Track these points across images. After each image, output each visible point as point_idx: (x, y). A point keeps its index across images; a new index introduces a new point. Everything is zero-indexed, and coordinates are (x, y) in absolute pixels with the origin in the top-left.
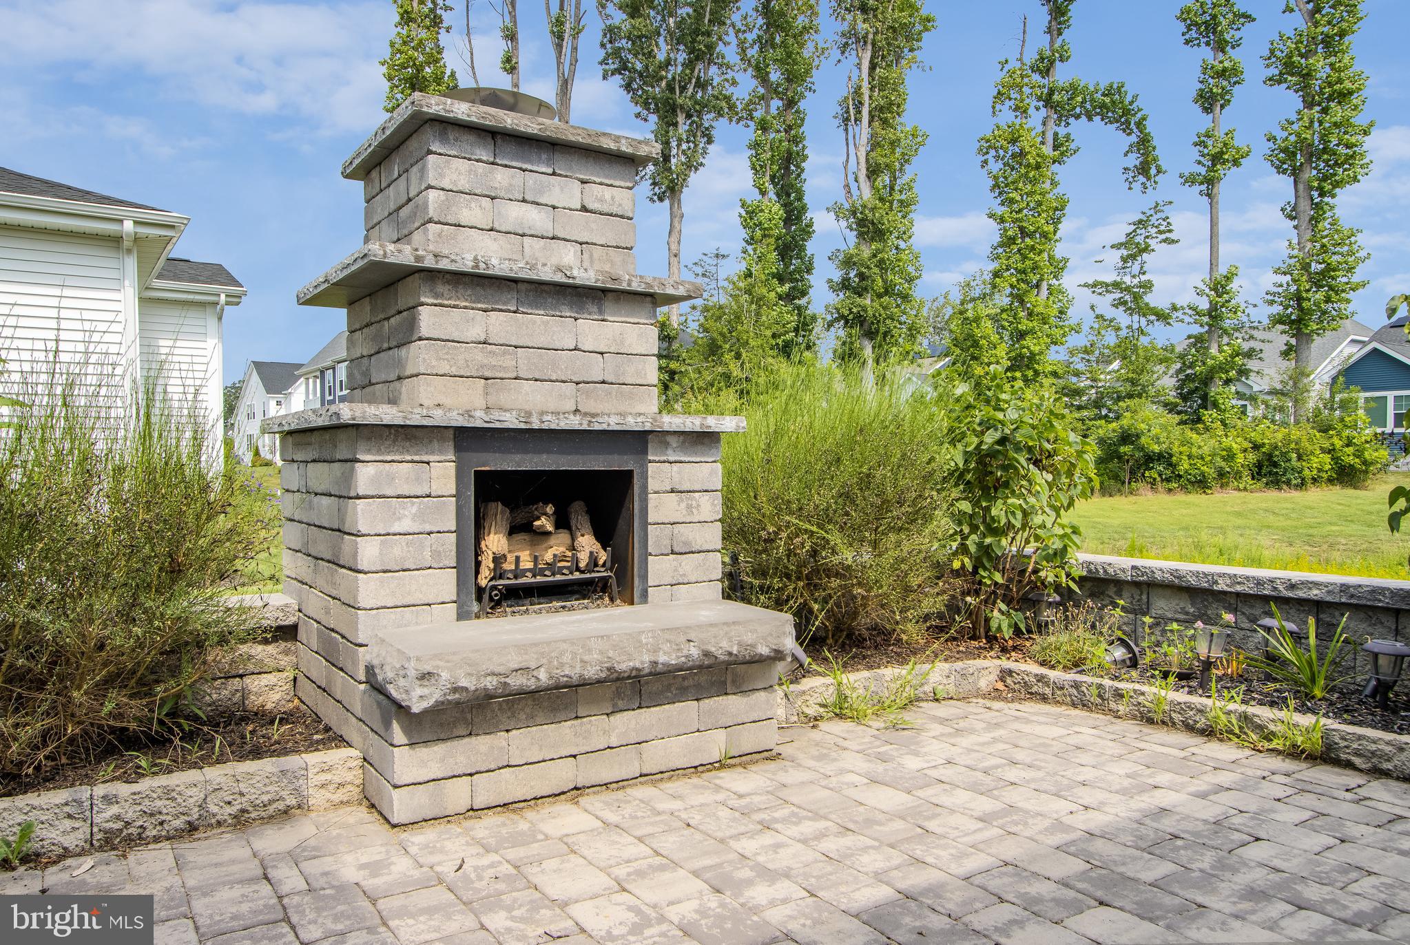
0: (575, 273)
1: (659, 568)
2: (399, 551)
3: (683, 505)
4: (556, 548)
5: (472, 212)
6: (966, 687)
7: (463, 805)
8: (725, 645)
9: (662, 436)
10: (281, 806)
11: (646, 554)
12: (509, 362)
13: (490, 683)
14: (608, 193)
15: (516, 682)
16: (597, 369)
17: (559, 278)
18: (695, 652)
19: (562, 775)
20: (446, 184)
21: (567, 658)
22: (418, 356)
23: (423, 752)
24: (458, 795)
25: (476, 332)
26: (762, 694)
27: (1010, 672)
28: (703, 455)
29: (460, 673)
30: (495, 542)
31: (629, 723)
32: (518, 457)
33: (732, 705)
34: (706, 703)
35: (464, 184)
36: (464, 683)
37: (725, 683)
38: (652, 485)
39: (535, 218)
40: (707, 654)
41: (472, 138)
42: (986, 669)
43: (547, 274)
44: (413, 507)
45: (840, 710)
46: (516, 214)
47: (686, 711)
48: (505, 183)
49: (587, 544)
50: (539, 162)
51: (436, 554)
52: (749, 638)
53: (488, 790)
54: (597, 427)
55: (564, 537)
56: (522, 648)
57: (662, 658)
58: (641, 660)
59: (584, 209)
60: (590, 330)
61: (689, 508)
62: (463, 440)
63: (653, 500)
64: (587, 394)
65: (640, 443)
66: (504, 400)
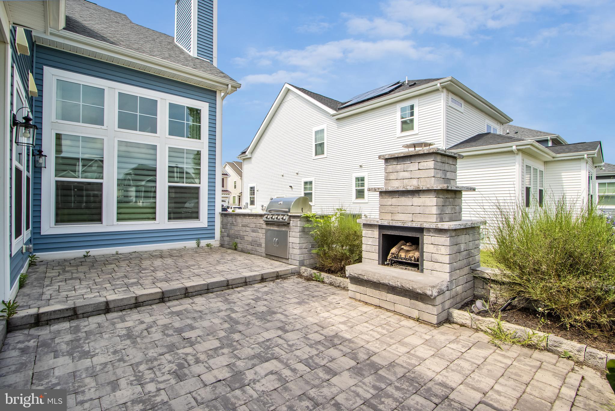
0: (408, 188)
1: (427, 264)
2: (369, 248)
3: (435, 249)
7: (359, 299)
8: (408, 286)
9: (429, 230)
11: (423, 260)
12: (396, 209)
13: (356, 275)
14: (425, 164)
15: (361, 277)
16: (418, 210)
17: (404, 189)
19: (376, 302)
21: (370, 275)
24: (358, 296)
25: (390, 203)
26: (431, 306)
28: (442, 235)
29: (351, 272)
31: (391, 297)
32: (391, 231)
33: (420, 305)
34: (412, 301)
36: (351, 274)
37: (418, 298)
38: (425, 241)
39: (406, 175)
41: (392, 160)
44: (371, 240)
46: (402, 175)
47: (407, 301)
48: (400, 168)
49: (417, 255)
50: (408, 161)
51: (375, 250)
52: (415, 287)
54: (405, 226)
57: (391, 283)
59: (419, 169)
60: (416, 200)
61: (437, 249)
62: (381, 227)
63: (425, 246)
64: (415, 216)
65: (421, 230)
66: (396, 218)
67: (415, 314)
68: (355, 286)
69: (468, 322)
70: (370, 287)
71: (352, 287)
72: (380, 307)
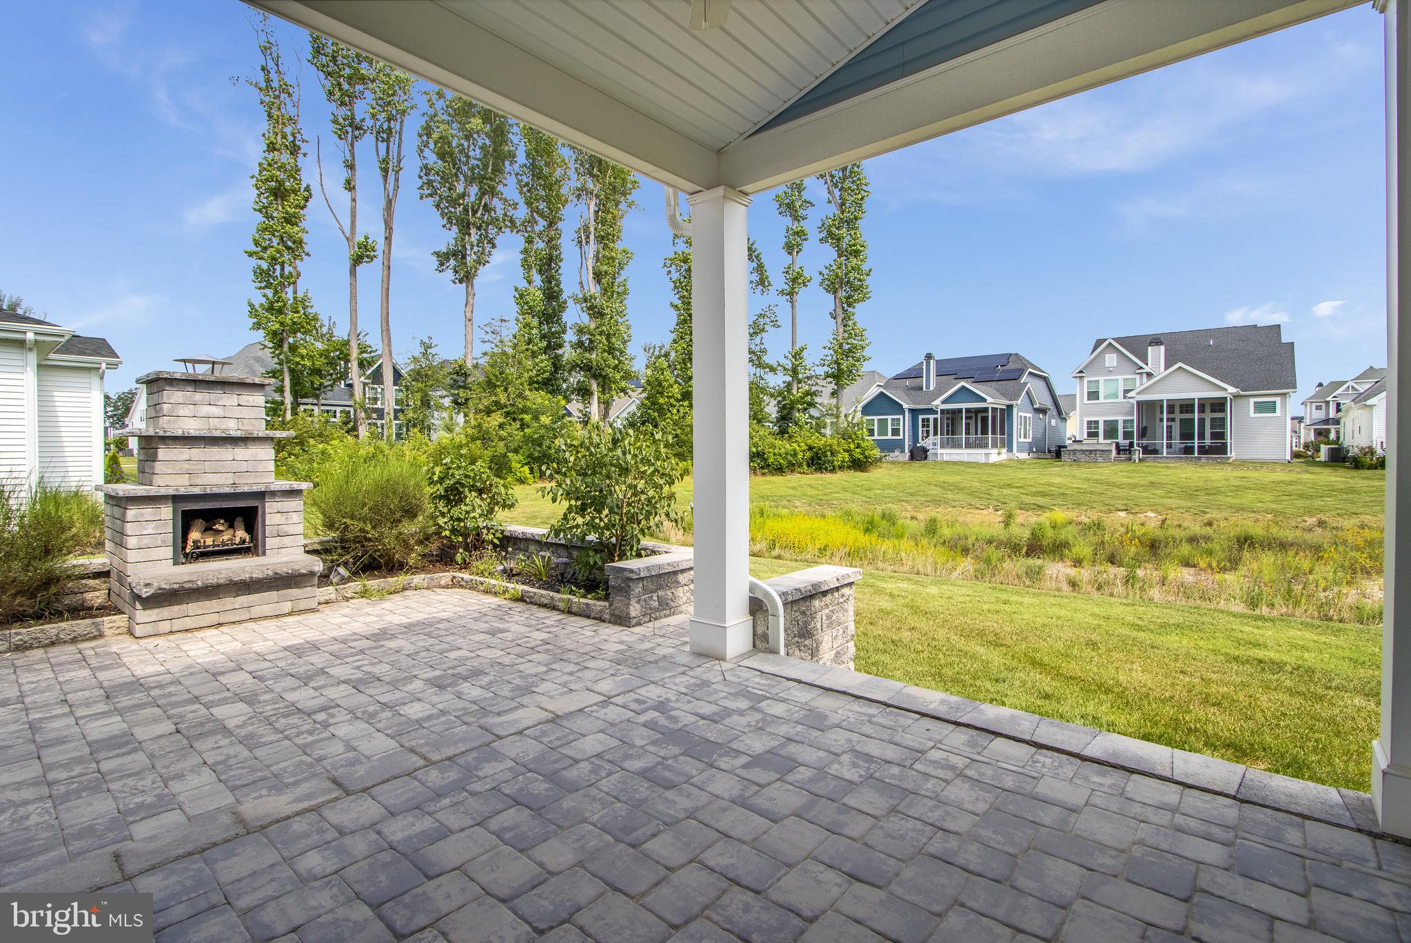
1: (270, 542)
2: (146, 541)
3: (282, 518)
4: (226, 537)
5: (183, 411)
6: (433, 583)
7: (168, 630)
8: (285, 570)
9: (273, 494)
10: (92, 635)
11: (264, 537)
12: (200, 467)
13: (176, 586)
14: (251, 398)
15: (187, 586)
16: (244, 467)
18: (270, 573)
19: (214, 619)
20: (172, 401)
21: (211, 577)
22: (158, 467)
23: (149, 612)
24: (165, 627)
25: (186, 457)
26: (310, 588)
27: (454, 577)
29: (162, 583)
30: (194, 535)
31: (243, 600)
33: (295, 592)
34: (281, 592)
35: (180, 401)
36: (164, 586)
37: (291, 584)
38: (267, 510)
39: (215, 411)
40: (276, 573)
41: (185, 384)
42: (446, 576)
43: (217, 434)
44: (153, 525)
45: (364, 594)
46: (206, 410)
47: (273, 595)
48: (201, 399)
49: (241, 534)
50: (217, 389)
51: (163, 541)
52: (297, 567)
53: (177, 625)
54: (240, 491)
55: (231, 531)
56: (191, 574)
57: (255, 576)
58: (246, 576)
59: (239, 405)
60: (241, 453)
61: (287, 518)
62: (176, 499)
63: (268, 517)
64: (239, 477)
65: (261, 495)
66: (199, 482)
67: (287, 607)
68: (156, 611)
69: (333, 596)
70: (197, 600)
71: (149, 616)
72: (220, 625)
